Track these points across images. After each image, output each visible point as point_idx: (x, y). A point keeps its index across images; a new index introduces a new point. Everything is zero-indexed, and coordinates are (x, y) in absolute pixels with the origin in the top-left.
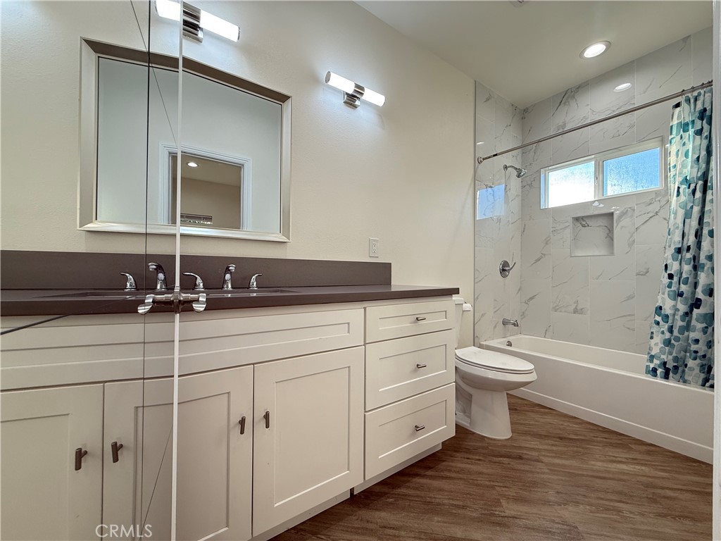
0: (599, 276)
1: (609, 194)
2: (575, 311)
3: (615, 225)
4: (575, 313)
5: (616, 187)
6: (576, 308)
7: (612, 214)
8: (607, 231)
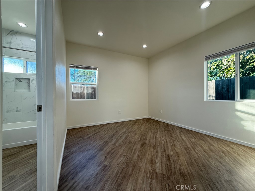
0: (25, 99)
1: (28, 72)
2: (17, 111)
3: (31, 82)
4: (16, 112)
5: (31, 71)
6: (17, 110)
7: (29, 79)
8: (28, 84)
